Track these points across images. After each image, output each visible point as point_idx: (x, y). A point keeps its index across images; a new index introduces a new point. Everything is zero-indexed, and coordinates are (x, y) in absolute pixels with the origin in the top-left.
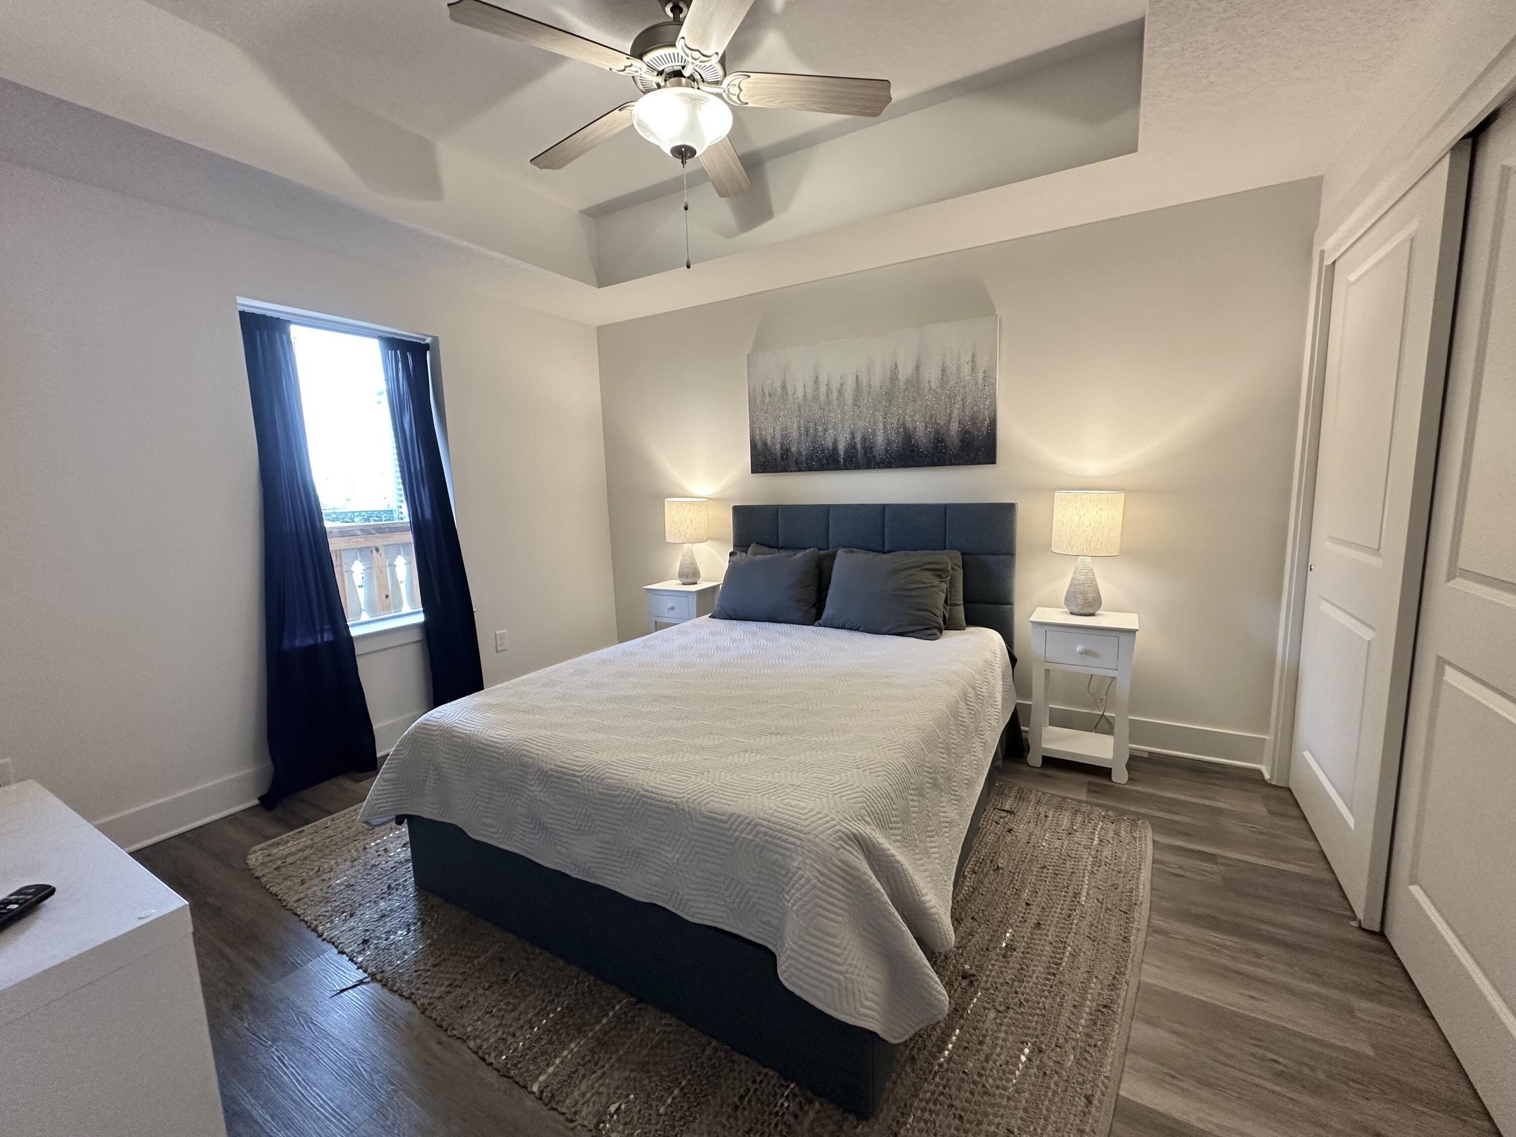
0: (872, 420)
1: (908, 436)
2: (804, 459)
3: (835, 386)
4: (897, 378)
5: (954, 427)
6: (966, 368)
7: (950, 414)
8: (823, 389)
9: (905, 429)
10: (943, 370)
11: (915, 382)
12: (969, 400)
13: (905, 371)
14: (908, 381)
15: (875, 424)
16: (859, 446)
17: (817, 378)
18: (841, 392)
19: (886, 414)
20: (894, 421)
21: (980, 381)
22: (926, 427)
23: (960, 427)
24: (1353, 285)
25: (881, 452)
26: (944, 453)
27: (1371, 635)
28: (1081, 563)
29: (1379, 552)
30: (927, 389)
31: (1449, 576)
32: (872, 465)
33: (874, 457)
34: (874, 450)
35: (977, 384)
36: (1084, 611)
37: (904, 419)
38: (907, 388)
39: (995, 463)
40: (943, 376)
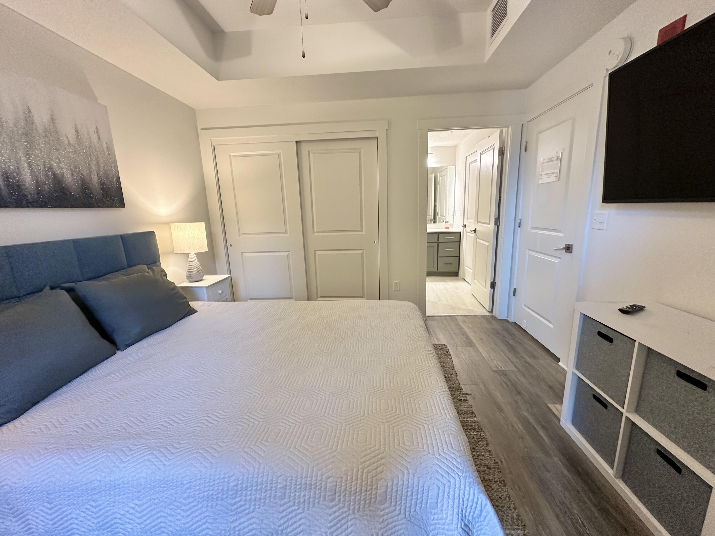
4: (33, 123)
5: (95, 179)
6: (94, 137)
7: (90, 168)
9: (53, 172)
10: (77, 131)
11: (52, 132)
12: (101, 160)
13: (41, 118)
14: (46, 129)
19: (28, 154)
20: (41, 164)
21: (106, 150)
22: (73, 176)
23: (99, 179)
24: (234, 156)
25: (32, 192)
26: (92, 198)
27: (288, 253)
28: (193, 257)
29: (285, 232)
30: (66, 142)
31: (313, 233)
32: (24, 203)
33: (25, 196)
34: (23, 187)
35: (103, 151)
36: (200, 279)
37: (50, 163)
38: (46, 136)
39: (124, 206)
40: (78, 136)
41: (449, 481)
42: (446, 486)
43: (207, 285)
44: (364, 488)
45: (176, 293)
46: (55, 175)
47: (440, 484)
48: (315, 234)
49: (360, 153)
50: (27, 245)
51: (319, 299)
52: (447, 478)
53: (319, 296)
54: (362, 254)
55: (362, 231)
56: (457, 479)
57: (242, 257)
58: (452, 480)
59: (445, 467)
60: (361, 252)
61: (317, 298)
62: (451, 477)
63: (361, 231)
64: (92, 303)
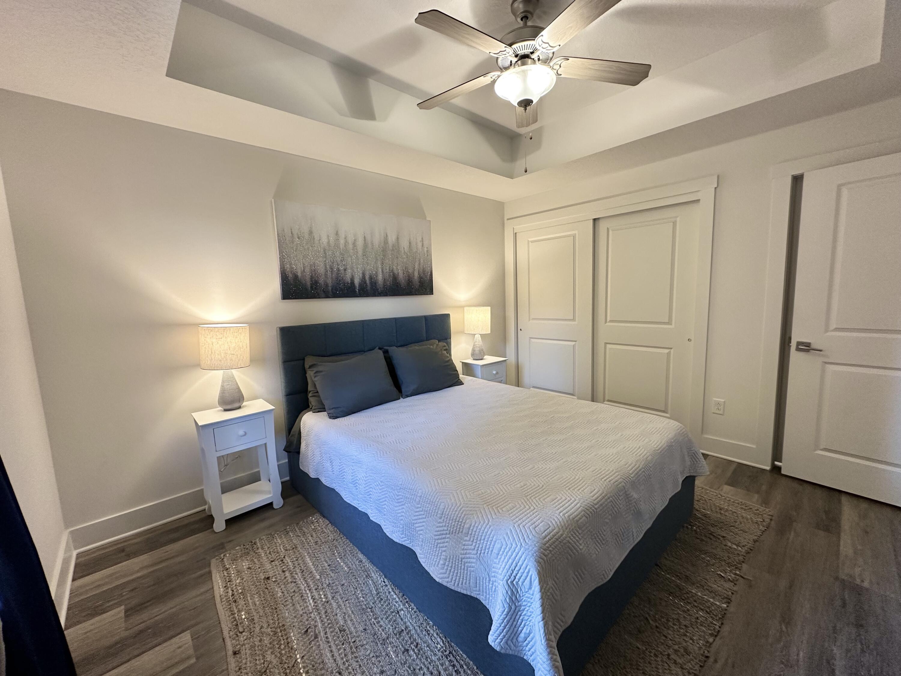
0: (375, 266)
1: (395, 278)
2: (330, 288)
3: (350, 240)
4: (387, 243)
6: (420, 244)
7: (414, 268)
8: (342, 241)
9: (393, 273)
10: (410, 243)
11: (397, 247)
12: (422, 261)
13: (392, 239)
14: (393, 246)
15: (377, 269)
16: (368, 282)
17: (337, 232)
18: (354, 244)
19: (383, 263)
20: (388, 268)
21: (426, 252)
22: (404, 274)
23: (419, 275)
24: (532, 242)
25: (381, 287)
26: (412, 288)
27: (574, 343)
28: (478, 337)
29: (574, 320)
30: (403, 252)
31: (606, 322)
32: (376, 294)
33: (377, 289)
34: (377, 284)
35: (424, 253)
36: (481, 358)
37: (392, 267)
38: (393, 250)
39: (433, 294)
40: (410, 246)
41: (512, 544)
42: (508, 547)
43: (481, 364)
44: (458, 519)
45: (449, 365)
46: (394, 274)
47: (504, 543)
48: (607, 324)
49: (675, 223)
50: (378, 320)
51: (606, 402)
52: (512, 541)
53: (607, 398)
54: (669, 354)
55: (671, 324)
56: (519, 546)
57: (530, 343)
58: (514, 545)
59: (515, 534)
60: (666, 351)
61: (604, 402)
62: (514, 542)
63: (669, 323)
64: (395, 362)
